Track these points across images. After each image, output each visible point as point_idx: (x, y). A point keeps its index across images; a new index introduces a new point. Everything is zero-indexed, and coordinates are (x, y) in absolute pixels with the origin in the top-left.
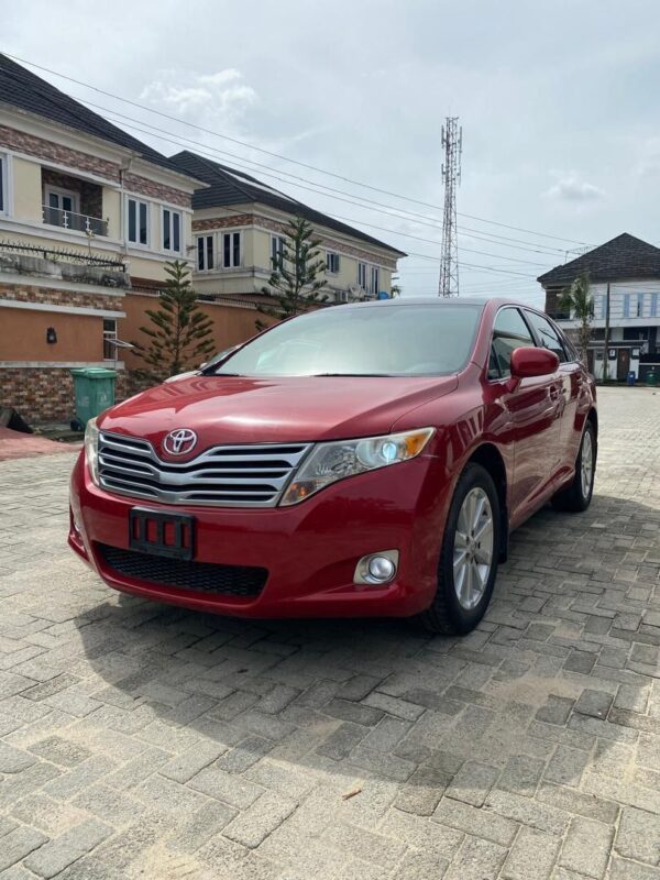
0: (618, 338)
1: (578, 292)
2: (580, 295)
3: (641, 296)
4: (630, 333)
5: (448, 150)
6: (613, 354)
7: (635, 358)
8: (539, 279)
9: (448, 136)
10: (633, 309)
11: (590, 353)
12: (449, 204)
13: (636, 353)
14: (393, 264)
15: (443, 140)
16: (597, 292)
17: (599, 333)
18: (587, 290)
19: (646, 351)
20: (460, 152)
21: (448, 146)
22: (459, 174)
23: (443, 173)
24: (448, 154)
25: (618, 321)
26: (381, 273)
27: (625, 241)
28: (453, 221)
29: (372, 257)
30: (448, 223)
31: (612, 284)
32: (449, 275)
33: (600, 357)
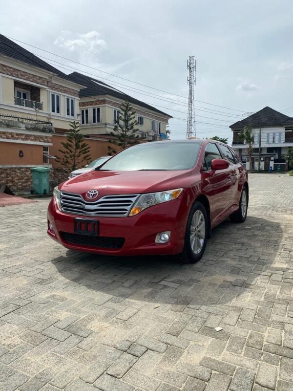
0: (265, 152)
1: (247, 132)
3: (274, 134)
4: (270, 150)
5: (190, 70)
6: (262, 159)
7: (272, 160)
8: (230, 127)
9: (190, 64)
10: (271, 140)
11: (253, 159)
12: (191, 94)
13: (272, 158)
14: (167, 122)
15: (188, 66)
16: (255, 132)
17: (256, 150)
18: (251, 131)
19: (277, 158)
20: (196, 71)
21: (190, 68)
22: (195, 81)
23: (188, 80)
24: (190, 72)
25: (264, 145)
26: (161, 125)
27: (267, 110)
28: (193, 101)
29: (157, 118)
30: (191, 102)
31: (261, 129)
32: (191, 125)
33: (257, 160)
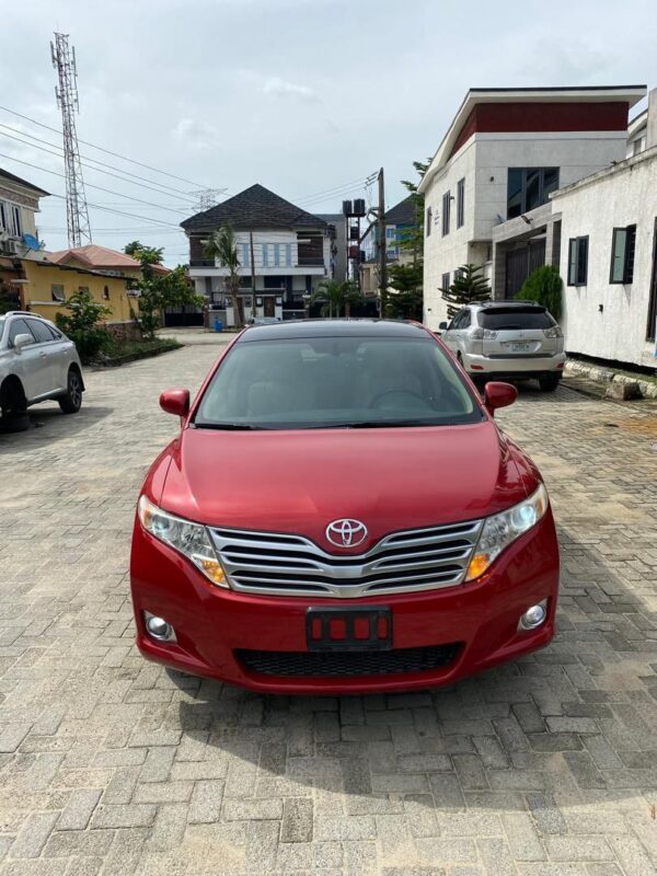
0: (260, 287)
1: (224, 240)
2: (226, 242)
3: (277, 245)
4: (271, 281)
5: (60, 71)
6: (259, 302)
7: (278, 305)
8: (182, 225)
9: (59, 54)
10: (271, 259)
11: (240, 300)
12: (68, 133)
13: (279, 301)
15: (54, 58)
16: (241, 239)
17: (247, 281)
18: (231, 237)
19: (285, 300)
20: (76, 75)
21: (60, 66)
22: (76, 101)
23: (58, 97)
24: (61, 76)
25: (261, 271)
26: (23, 213)
27: (257, 192)
28: (75, 152)
29: (10, 195)
31: (254, 233)
32: (77, 212)
33: (248, 304)
